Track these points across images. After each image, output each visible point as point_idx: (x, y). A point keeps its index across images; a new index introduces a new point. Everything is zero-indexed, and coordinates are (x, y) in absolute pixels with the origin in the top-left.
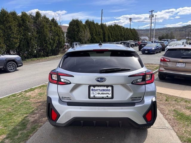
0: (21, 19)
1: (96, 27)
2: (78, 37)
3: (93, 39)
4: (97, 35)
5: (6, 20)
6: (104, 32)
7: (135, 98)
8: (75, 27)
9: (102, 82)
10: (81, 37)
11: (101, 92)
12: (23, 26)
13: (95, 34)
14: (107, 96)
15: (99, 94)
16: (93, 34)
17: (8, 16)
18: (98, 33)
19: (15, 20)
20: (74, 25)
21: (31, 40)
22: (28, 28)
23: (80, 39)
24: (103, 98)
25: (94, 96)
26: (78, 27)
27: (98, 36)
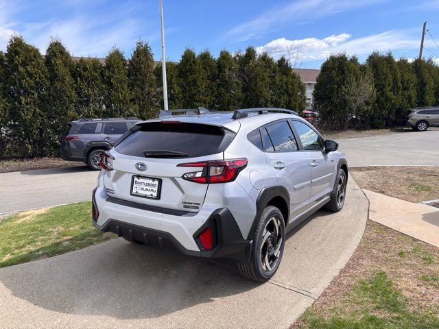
0: (216, 65)
1: (395, 70)
2: (338, 97)
3: (382, 99)
4: (398, 89)
5: (190, 70)
6: (422, 81)
7: (189, 203)
8: (334, 73)
9: (142, 170)
10: (347, 97)
11: (145, 187)
12: (219, 78)
13: (390, 88)
14: (152, 195)
15: (142, 189)
16: (384, 87)
17: (194, 62)
18: (400, 84)
19: (205, 69)
20: (334, 69)
21: (229, 105)
22: (227, 82)
23: (345, 101)
24: (145, 197)
25: (137, 192)
26: (343, 73)
27: (400, 93)
